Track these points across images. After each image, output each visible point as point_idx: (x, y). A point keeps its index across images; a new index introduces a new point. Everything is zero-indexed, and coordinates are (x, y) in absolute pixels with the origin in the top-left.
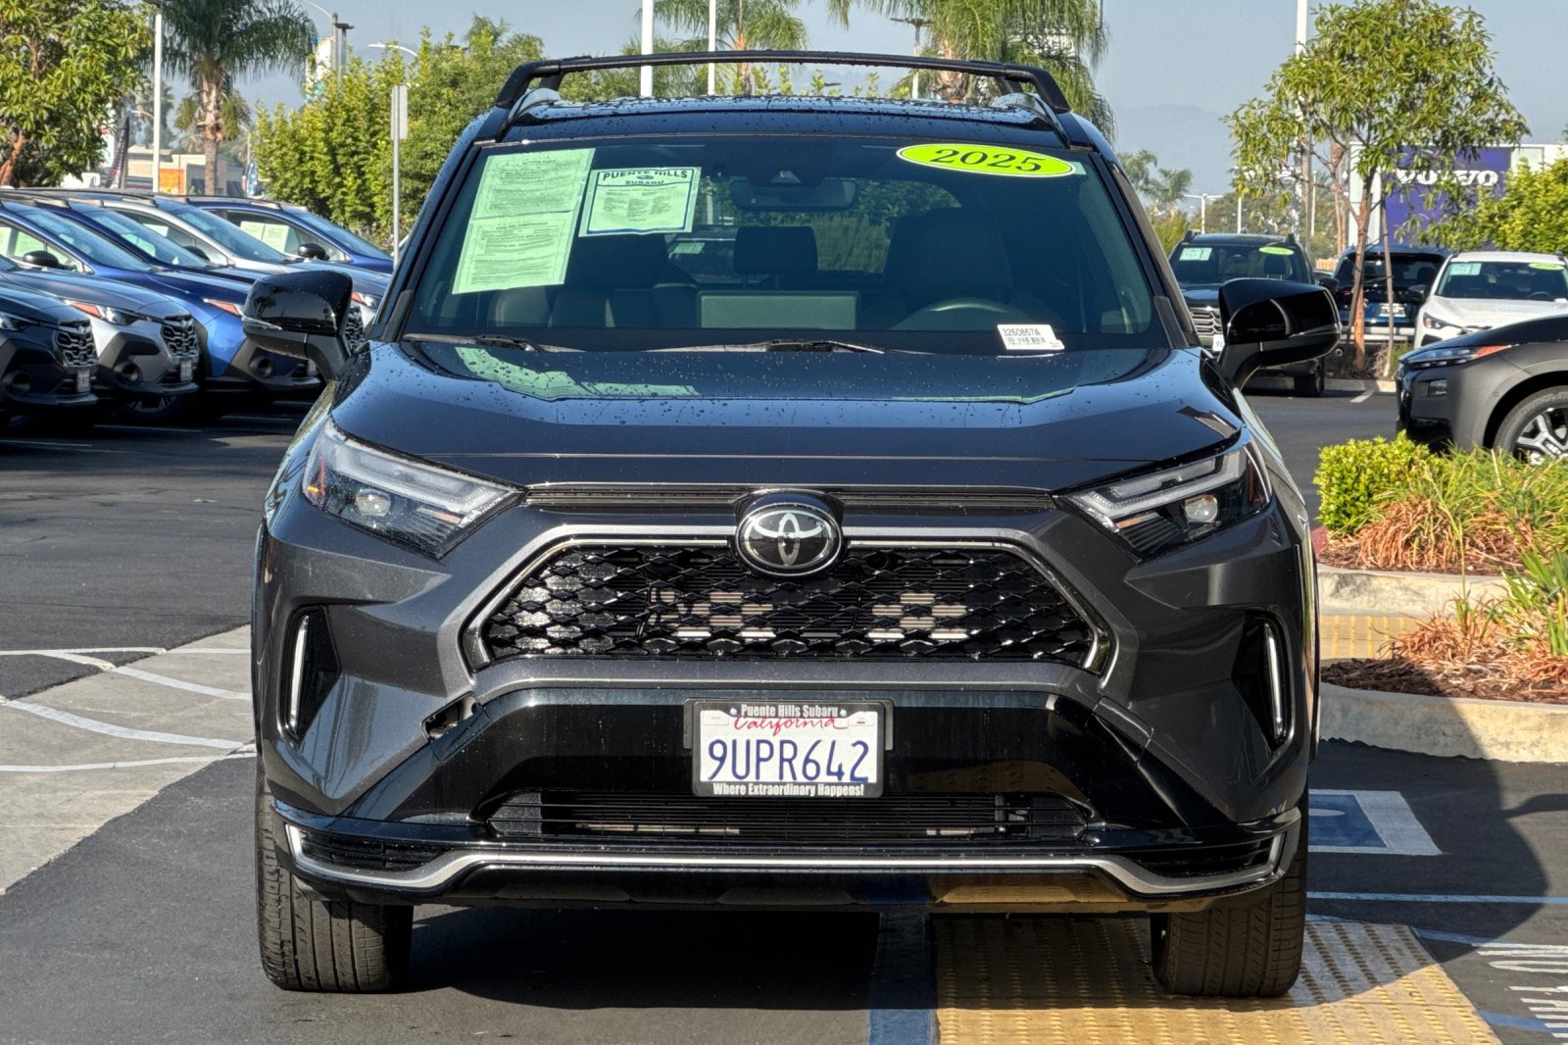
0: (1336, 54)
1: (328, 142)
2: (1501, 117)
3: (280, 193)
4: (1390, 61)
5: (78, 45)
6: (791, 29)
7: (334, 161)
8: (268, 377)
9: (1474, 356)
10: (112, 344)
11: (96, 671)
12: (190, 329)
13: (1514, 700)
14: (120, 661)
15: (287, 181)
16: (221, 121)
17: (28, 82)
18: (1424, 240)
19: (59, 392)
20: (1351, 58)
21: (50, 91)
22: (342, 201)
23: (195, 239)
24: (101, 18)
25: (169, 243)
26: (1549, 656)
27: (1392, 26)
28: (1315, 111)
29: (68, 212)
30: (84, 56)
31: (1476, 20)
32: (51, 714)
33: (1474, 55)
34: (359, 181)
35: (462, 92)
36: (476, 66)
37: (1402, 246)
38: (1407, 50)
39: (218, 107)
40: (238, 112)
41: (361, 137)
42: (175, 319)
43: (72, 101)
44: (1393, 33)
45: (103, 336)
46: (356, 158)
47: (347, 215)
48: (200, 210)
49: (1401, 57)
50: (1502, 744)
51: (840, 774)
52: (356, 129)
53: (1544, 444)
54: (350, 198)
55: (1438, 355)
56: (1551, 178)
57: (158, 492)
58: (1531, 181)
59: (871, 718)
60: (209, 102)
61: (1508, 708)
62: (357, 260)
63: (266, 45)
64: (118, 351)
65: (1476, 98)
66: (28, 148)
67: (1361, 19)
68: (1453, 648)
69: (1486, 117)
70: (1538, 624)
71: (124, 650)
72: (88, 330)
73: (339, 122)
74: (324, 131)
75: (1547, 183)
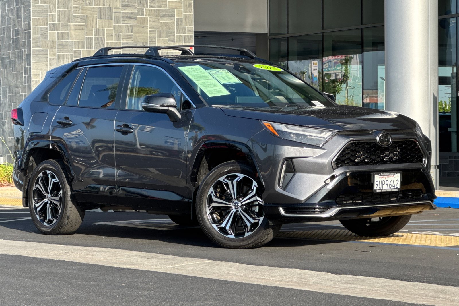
51: (394, 187)
59: (399, 175)
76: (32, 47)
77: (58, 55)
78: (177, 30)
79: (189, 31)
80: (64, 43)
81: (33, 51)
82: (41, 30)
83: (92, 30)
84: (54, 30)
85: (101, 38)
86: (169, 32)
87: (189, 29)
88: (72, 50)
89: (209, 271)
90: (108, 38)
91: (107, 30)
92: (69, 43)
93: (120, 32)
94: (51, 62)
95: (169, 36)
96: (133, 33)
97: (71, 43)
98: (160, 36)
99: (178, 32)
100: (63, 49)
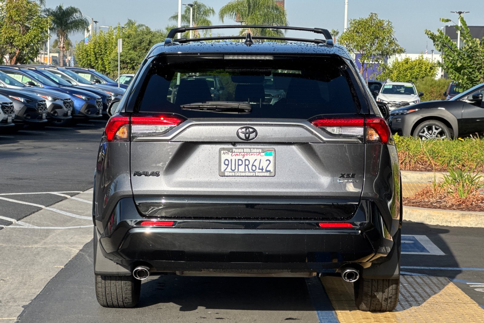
0: (355, 31)
1: (94, 52)
2: (396, 48)
3: (82, 65)
4: (368, 33)
5: (33, 27)
6: (208, 22)
7: (96, 56)
8: (89, 114)
9: (408, 112)
10: (50, 106)
11: (66, 198)
12: (70, 102)
13: (451, 210)
14: (72, 195)
15: (84, 61)
16: (65, 46)
17: (20, 36)
18: (377, 79)
19: (38, 119)
20: (358, 33)
21: (26, 39)
22: (98, 67)
23: (68, 78)
24: (39, 20)
25: (62, 79)
26: (459, 198)
27: (369, 25)
28: (349, 46)
29: (36, 71)
30: (34, 30)
31: (390, 23)
32: (59, 211)
33: (390, 32)
34: (102, 62)
35: (130, 40)
36: (134, 33)
37: (371, 80)
38: (373, 31)
39: (64, 42)
40: (69, 44)
41: (103, 51)
42: (66, 99)
43: (31, 41)
44: (369, 26)
45: (48, 104)
46: (101, 56)
47: (99, 70)
48: (68, 70)
49: (371, 32)
50: (449, 222)
52: (101, 48)
53: (426, 135)
54: (100, 66)
55: (399, 112)
56: (404, 63)
57: (66, 146)
58: (399, 63)
60: (61, 41)
61: (450, 212)
62: (108, 84)
63: (76, 26)
64: (52, 108)
65: (389, 43)
66: (20, 53)
67: (361, 23)
68: (432, 195)
69: (392, 48)
70: (453, 188)
71: (72, 192)
72: (45, 102)
73: (97, 47)
74: (93, 49)
75: (403, 64)
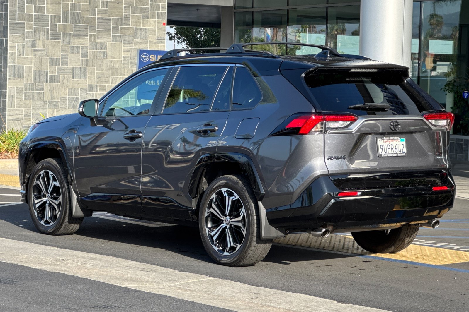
76: (9, 20)
77: (35, 28)
78: (151, 7)
79: (163, 8)
80: (40, 17)
81: (9, 23)
82: (18, 3)
83: (68, 4)
84: (31, 3)
85: (77, 12)
86: (143, 8)
87: (163, 6)
88: (48, 24)
89: (213, 292)
90: (83, 13)
91: (82, 4)
92: (46, 17)
93: (95, 7)
94: (27, 35)
95: (143, 12)
96: (108, 9)
97: (48, 17)
98: (134, 12)
99: (152, 8)
100: (39, 22)
